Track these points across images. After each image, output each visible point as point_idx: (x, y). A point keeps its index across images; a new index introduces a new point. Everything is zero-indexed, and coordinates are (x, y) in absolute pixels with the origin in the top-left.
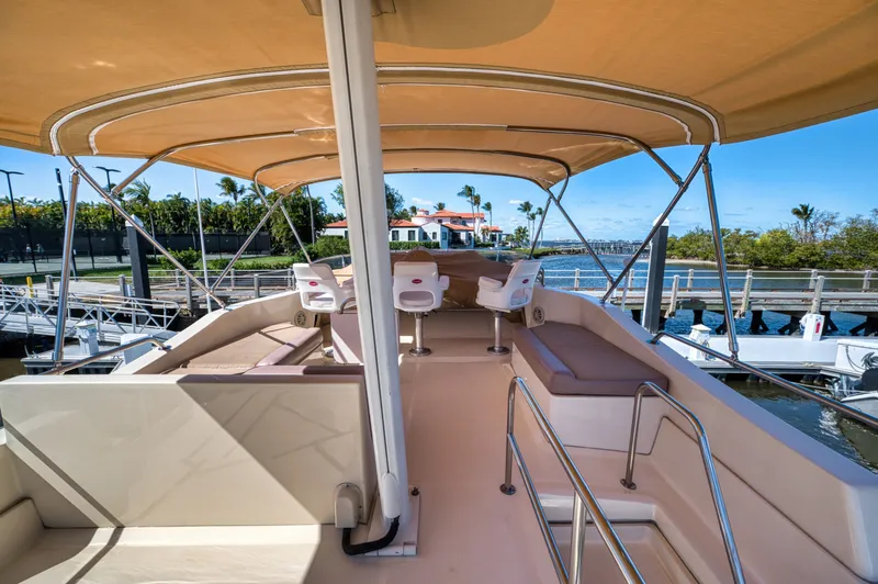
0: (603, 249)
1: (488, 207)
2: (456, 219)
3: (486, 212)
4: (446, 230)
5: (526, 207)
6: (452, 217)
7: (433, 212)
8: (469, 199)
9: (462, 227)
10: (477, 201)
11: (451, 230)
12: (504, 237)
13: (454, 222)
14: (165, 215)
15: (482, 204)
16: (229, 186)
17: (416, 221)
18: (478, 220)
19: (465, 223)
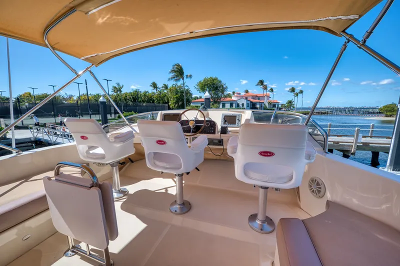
0: (341, 111)
1: (272, 90)
2: (254, 97)
3: (270, 93)
4: (249, 102)
5: (293, 90)
6: (252, 96)
7: (243, 94)
8: (262, 87)
9: (257, 101)
10: (265, 88)
11: (251, 102)
12: (280, 105)
13: (254, 98)
14: (130, 98)
15: (269, 89)
16: (154, 85)
17: (234, 98)
18: (266, 98)
19: (259, 99)
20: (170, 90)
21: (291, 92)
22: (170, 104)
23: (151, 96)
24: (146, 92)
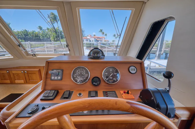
1: (106, 35)
4: (96, 40)
10: (103, 33)
13: (98, 38)
14: (22, 35)
15: (105, 34)
16: (40, 28)
17: (88, 38)
18: (103, 38)
19: (100, 39)
20: (51, 30)
21: (114, 36)
22: (51, 39)
23: (38, 34)
24: (34, 31)
